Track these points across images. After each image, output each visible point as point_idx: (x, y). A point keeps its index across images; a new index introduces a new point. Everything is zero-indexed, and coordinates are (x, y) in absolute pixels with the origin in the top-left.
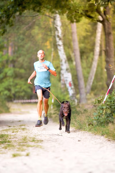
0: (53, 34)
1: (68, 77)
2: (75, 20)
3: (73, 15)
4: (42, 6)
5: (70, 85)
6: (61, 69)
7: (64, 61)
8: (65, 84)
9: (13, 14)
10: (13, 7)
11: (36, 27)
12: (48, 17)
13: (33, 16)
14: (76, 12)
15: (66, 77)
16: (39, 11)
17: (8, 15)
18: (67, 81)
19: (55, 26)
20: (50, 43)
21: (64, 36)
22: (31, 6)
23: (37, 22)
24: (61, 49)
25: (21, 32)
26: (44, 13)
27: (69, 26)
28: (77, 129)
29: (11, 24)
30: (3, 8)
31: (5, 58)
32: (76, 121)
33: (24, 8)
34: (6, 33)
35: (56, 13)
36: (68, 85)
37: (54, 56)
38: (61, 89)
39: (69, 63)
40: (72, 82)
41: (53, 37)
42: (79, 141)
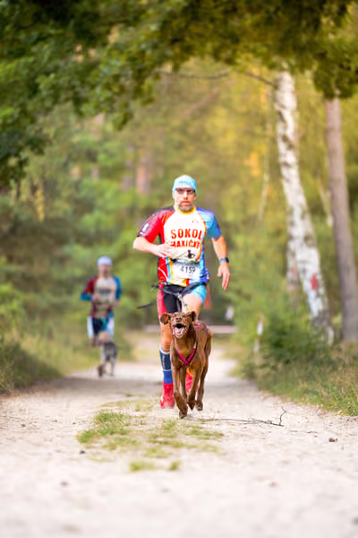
0: (269, 132)
1: (308, 260)
2: (337, 92)
3: (332, 75)
4: (241, 46)
5: (315, 284)
6: (290, 238)
7: (297, 212)
8: (299, 283)
9: (153, 67)
10: (155, 47)
11: (221, 112)
12: (256, 82)
13: (213, 78)
14: (341, 66)
15: (304, 262)
16: (230, 61)
17: (140, 71)
18: (304, 271)
19: (277, 107)
20: (261, 158)
21: (303, 139)
22: (209, 46)
23: (224, 96)
24: (292, 175)
25: (176, 122)
26: (246, 67)
27: (320, 112)
28: (328, 410)
29: (146, 98)
30: (126, 51)
31: (125, 200)
32: (325, 387)
33: (188, 51)
34: (130, 123)
35: (282, 70)
36: (307, 285)
37: (269, 198)
38: (286, 297)
39: (313, 221)
40: (319, 277)
41: (267, 140)
42: (331, 440)
